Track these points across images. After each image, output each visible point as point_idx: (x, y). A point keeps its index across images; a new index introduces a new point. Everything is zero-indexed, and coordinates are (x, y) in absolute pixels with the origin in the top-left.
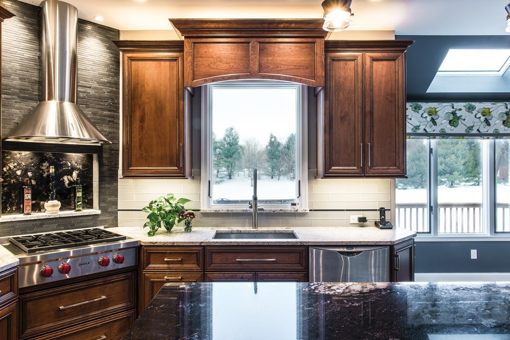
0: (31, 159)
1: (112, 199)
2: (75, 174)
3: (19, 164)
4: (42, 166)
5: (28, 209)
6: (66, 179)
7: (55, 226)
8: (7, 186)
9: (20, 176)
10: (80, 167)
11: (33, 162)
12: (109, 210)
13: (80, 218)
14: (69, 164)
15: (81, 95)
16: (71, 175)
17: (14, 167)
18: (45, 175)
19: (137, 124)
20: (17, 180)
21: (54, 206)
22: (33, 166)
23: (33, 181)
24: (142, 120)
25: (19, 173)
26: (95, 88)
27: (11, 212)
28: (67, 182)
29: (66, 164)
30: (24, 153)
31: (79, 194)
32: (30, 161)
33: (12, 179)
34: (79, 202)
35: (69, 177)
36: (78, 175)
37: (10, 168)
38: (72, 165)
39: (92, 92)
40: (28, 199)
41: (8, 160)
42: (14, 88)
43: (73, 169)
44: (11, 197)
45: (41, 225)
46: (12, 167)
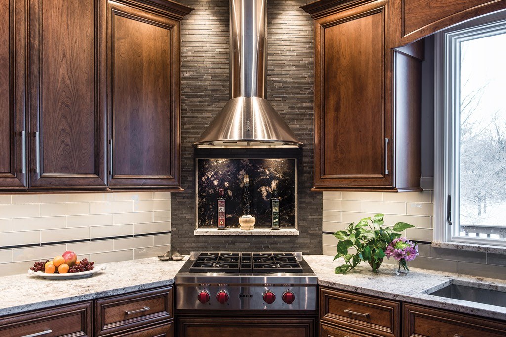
0: (228, 167)
1: (315, 217)
2: (274, 184)
3: (216, 173)
4: (239, 175)
5: (221, 223)
6: (264, 190)
7: (247, 245)
8: (205, 196)
9: (217, 186)
10: (280, 175)
11: (229, 171)
12: (310, 232)
13: (275, 239)
14: (268, 172)
15: (276, 86)
16: (270, 185)
17: (212, 176)
18: (241, 186)
19: (331, 115)
20: (215, 190)
21: (246, 221)
22: (229, 175)
23: (229, 192)
24: (337, 109)
25: (216, 182)
26: (293, 74)
27: (209, 226)
28: (265, 194)
29: (264, 172)
30: (221, 161)
31: (276, 209)
32: (227, 169)
33: (210, 189)
34: (275, 218)
35: (268, 188)
36: (278, 185)
37: (208, 177)
38: (270, 173)
39: (288, 79)
40: (222, 212)
41: (206, 169)
42: (207, 89)
43: (272, 178)
44: (209, 209)
45: (233, 243)
46: (209, 176)
